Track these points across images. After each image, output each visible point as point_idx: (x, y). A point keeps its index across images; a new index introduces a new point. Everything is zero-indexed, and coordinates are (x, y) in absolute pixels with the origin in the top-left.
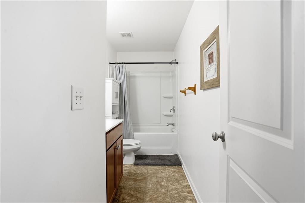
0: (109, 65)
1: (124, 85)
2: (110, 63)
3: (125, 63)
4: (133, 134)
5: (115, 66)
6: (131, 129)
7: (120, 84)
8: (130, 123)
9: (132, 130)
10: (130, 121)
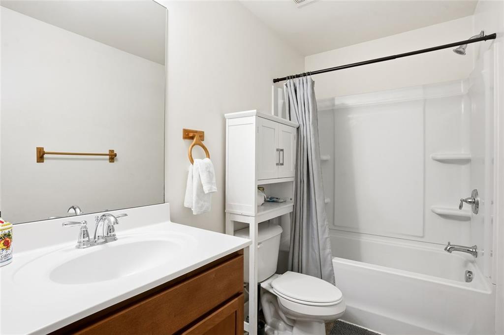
0: (273, 86)
1: (308, 131)
2: (275, 81)
3: (309, 74)
4: (332, 262)
5: (286, 85)
6: (324, 249)
7: (298, 129)
8: (324, 232)
9: (328, 251)
10: (322, 226)
